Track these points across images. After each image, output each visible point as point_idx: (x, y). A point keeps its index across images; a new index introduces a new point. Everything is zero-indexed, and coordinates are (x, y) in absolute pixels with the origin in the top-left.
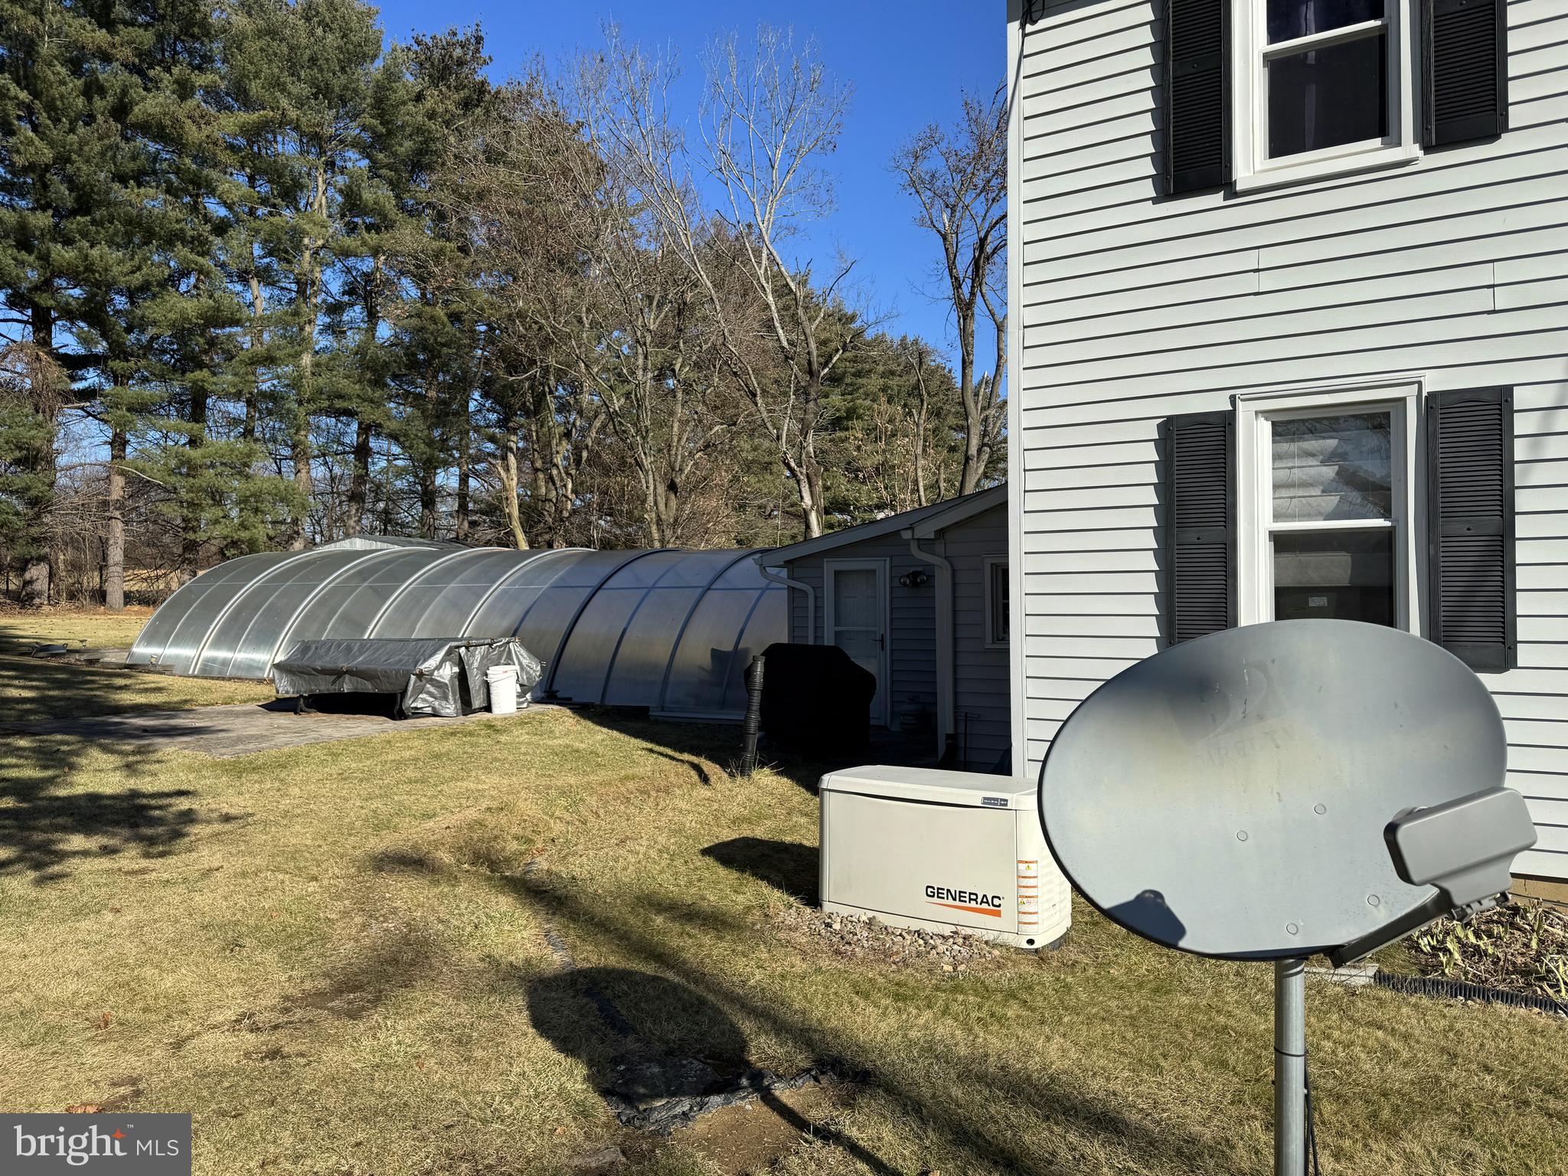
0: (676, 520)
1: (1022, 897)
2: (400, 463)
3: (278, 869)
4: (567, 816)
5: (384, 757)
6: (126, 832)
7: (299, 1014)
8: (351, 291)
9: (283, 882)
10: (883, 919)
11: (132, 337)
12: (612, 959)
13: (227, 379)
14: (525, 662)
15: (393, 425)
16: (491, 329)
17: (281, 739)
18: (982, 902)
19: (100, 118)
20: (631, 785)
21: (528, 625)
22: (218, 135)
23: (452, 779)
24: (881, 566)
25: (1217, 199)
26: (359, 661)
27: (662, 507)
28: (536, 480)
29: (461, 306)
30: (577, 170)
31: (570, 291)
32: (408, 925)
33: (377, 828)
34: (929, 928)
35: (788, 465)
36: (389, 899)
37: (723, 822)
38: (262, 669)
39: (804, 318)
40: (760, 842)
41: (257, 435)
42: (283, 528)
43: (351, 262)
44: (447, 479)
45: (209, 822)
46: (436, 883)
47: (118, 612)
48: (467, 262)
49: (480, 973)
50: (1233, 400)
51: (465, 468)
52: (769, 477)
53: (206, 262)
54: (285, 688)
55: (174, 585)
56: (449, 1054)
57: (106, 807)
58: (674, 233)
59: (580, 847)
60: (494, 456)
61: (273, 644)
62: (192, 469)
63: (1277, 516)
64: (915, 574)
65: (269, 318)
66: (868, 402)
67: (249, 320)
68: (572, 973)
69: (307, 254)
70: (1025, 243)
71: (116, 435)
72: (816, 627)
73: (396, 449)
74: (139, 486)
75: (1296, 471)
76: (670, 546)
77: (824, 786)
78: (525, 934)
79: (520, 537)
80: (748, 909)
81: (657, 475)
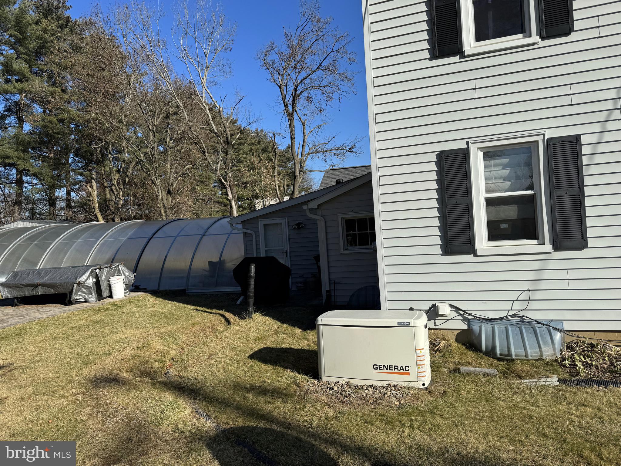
1: (419, 365)
2: (38, 187)
3: (40, 394)
4: (174, 346)
5: (70, 325)
8: (9, 109)
9: (47, 401)
10: (354, 382)
12: (240, 422)
14: (127, 274)
15: (35, 170)
16: (78, 126)
18: (400, 369)
20: (197, 328)
23: (111, 333)
24: (284, 221)
25: (456, 59)
26: (46, 279)
27: (165, 201)
28: (105, 191)
31: (118, 108)
32: (127, 417)
34: (375, 383)
35: (221, 181)
36: (110, 403)
37: (251, 341)
43: (8, 96)
44: (61, 193)
46: (128, 390)
48: (65, 96)
50: (468, 143)
51: (69, 188)
52: (206, 187)
54: (6, 294)
59: (191, 362)
63: (487, 191)
64: (299, 224)
66: (244, 156)
70: (374, 78)
72: (257, 249)
73: (36, 181)
75: (493, 172)
77: (319, 323)
78: (186, 412)
79: (100, 217)
80: (289, 385)
81: (161, 187)
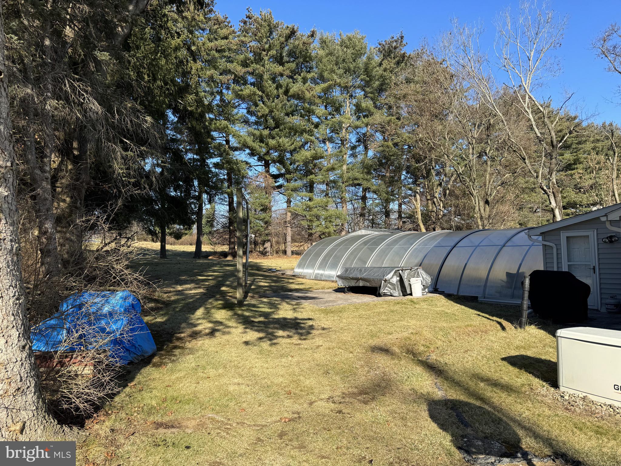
0: (489, 216)
2: (377, 201)
3: (340, 348)
4: (443, 339)
5: (374, 311)
6: (294, 331)
7: (347, 400)
8: (359, 141)
9: (341, 352)
10: (591, 397)
11: (292, 166)
12: (462, 397)
13: (320, 177)
14: (424, 276)
15: (374, 188)
16: (409, 147)
17: (340, 302)
19: (281, 96)
20: (470, 329)
21: (426, 262)
22: (315, 94)
23: (398, 320)
24: (592, 234)
26: (364, 275)
27: (482, 211)
28: (428, 204)
29: (397, 140)
30: (442, 79)
31: (440, 127)
32: (384, 373)
33: (372, 336)
34: (616, 404)
35: (543, 189)
36: (377, 363)
37: (512, 347)
38: (333, 277)
39: (548, 122)
40: (529, 358)
41: (330, 195)
42: (339, 227)
43: (358, 130)
44: (393, 206)
45: (318, 330)
46: (393, 359)
47: (290, 257)
48: (399, 123)
49: (410, 395)
51: (400, 201)
52: (534, 194)
53: (313, 138)
54: (341, 284)
55: (306, 248)
56: (399, 423)
57: (288, 322)
58: (484, 96)
59: (449, 352)
60: (411, 195)
61: (336, 268)
62: (310, 209)
64: (611, 237)
65: (333, 154)
66: (585, 156)
67: (326, 156)
68: (445, 400)
69: (344, 130)
71: (288, 199)
72: (558, 263)
73: (375, 196)
74: (295, 215)
76: (486, 228)
77: (558, 335)
78: (427, 383)
79: (422, 226)
80: (523, 385)
81: (479, 197)
